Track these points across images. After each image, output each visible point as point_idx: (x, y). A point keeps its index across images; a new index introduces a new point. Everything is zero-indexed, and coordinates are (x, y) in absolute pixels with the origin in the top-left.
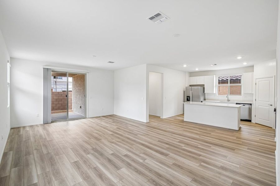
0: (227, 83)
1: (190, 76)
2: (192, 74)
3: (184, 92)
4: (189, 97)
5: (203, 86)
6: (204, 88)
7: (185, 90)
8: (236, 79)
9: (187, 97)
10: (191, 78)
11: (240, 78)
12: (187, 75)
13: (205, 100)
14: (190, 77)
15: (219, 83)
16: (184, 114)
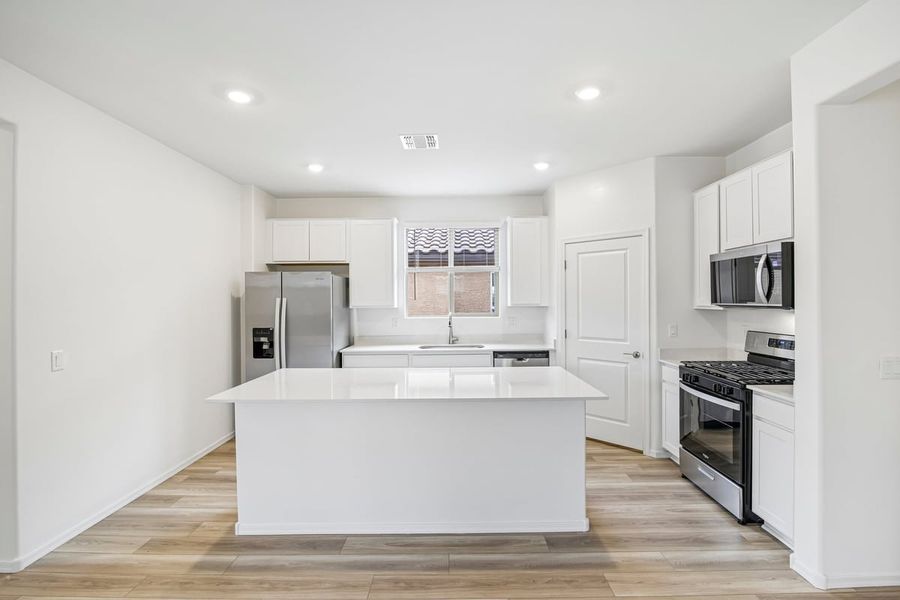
0: (445, 263)
1: (272, 214)
2: (282, 202)
3: (236, 303)
4: (269, 333)
5: (341, 268)
6: (347, 282)
7: (242, 293)
8: (478, 253)
9: (257, 332)
10: (276, 223)
11: (490, 250)
12: (254, 207)
13: (350, 343)
14: (270, 221)
15: (411, 264)
16: (233, 440)
